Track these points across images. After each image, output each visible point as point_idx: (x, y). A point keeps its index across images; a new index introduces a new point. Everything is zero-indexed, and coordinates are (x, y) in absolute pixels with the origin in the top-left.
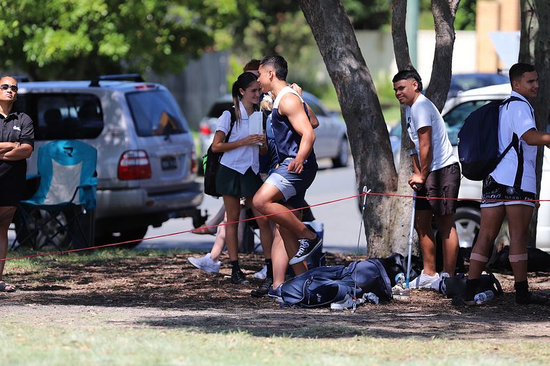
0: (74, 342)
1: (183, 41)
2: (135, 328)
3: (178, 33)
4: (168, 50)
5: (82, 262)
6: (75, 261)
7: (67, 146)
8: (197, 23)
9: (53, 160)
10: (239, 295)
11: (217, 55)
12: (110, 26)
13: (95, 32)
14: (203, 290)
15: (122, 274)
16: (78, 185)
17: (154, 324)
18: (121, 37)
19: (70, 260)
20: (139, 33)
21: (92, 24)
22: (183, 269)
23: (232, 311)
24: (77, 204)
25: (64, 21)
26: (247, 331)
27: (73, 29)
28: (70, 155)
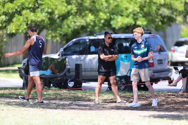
0: (127, 123)
1: (165, 20)
2: (148, 118)
3: (164, 17)
4: (160, 23)
5: (130, 95)
6: (128, 95)
7: (126, 56)
8: (170, 14)
9: (121, 61)
10: (184, 107)
11: (177, 24)
12: (140, 15)
13: (135, 17)
14: (172, 105)
15: (144, 100)
16: (129, 69)
17: (155, 117)
18: (144, 19)
19: (126, 95)
20: (150, 18)
21: (134, 15)
22: (165, 98)
23: (182, 112)
24: (129, 76)
25: (125, 13)
26: (187, 119)
27: (128, 16)
28: (126, 59)
